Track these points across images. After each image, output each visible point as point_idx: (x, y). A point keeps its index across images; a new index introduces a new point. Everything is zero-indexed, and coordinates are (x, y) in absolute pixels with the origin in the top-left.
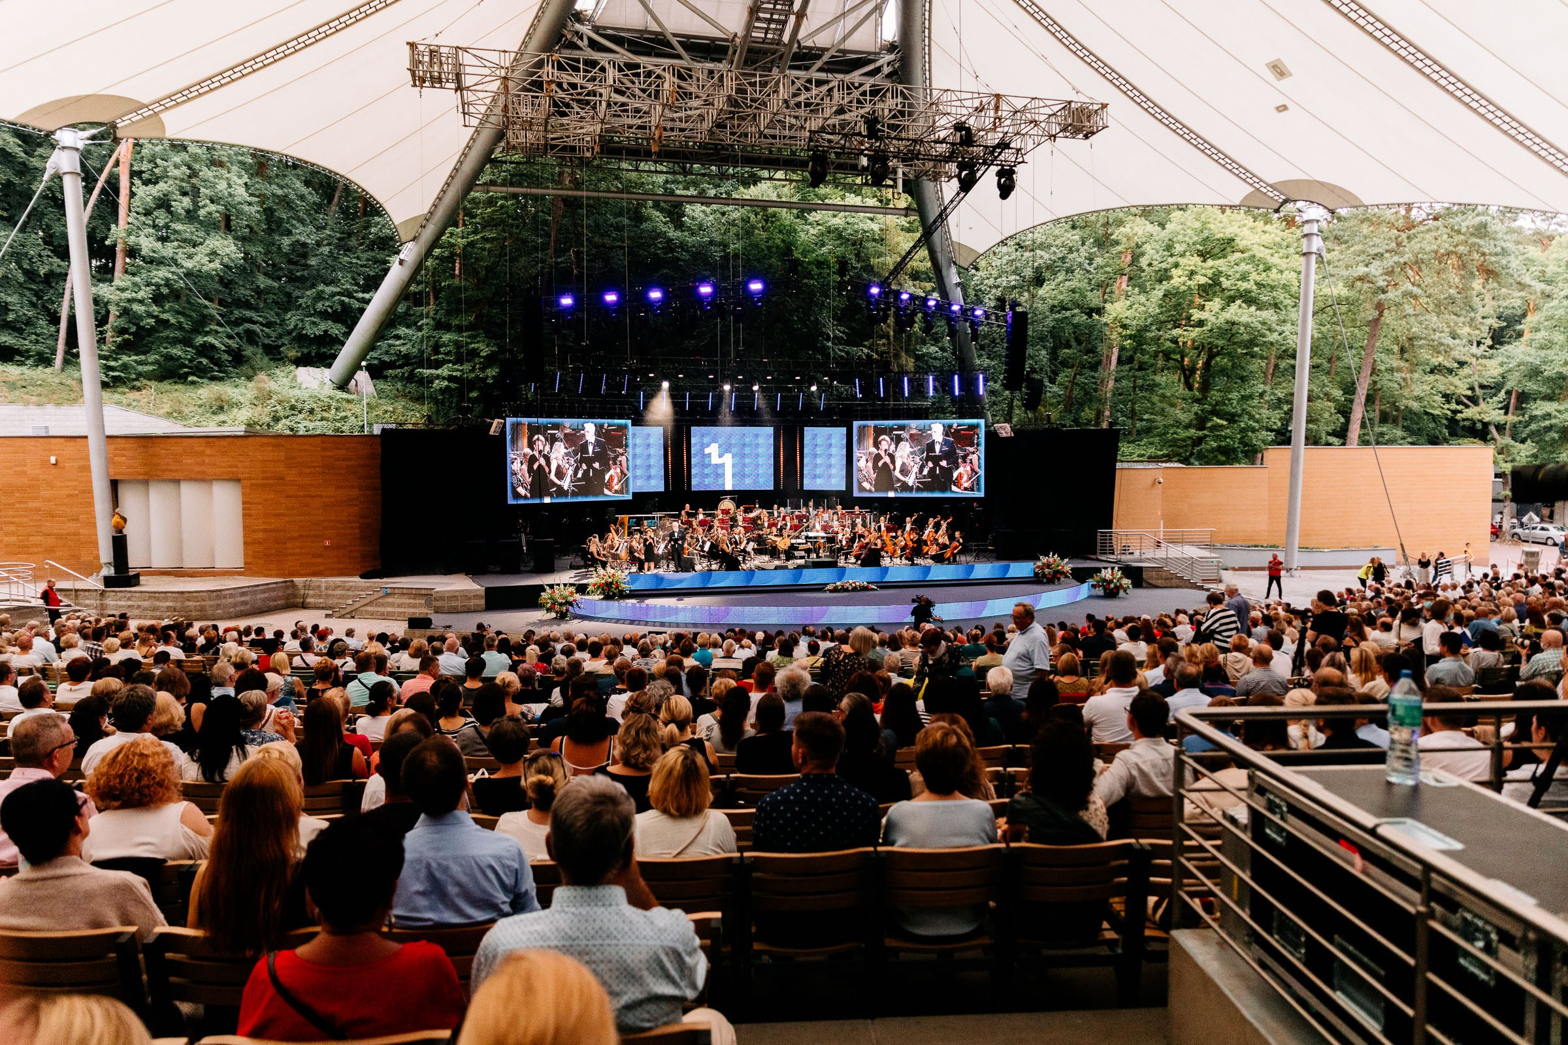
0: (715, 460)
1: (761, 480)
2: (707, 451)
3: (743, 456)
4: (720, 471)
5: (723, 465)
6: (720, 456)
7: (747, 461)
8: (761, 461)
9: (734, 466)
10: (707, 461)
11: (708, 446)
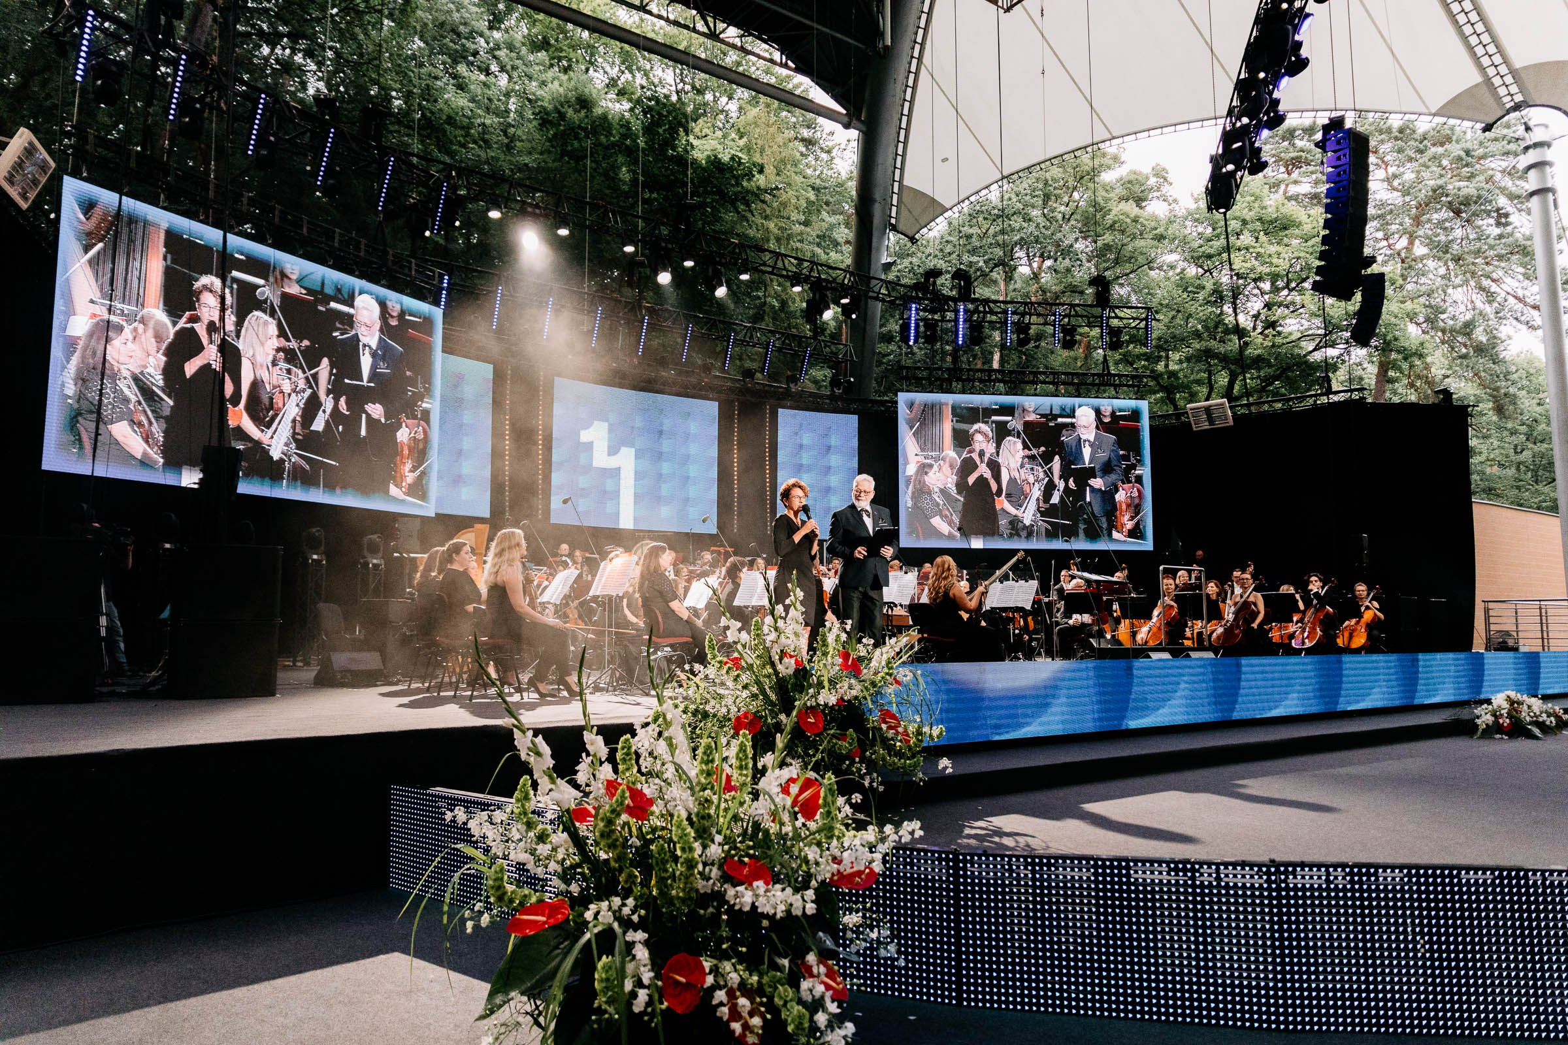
0: (601, 459)
1: (694, 513)
2: (585, 436)
3: (659, 456)
4: (609, 485)
5: (615, 473)
6: (613, 451)
7: (666, 467)
8: (693, 470)
9: (638, 476)
10: (583, 460)
11: (587, 426)
